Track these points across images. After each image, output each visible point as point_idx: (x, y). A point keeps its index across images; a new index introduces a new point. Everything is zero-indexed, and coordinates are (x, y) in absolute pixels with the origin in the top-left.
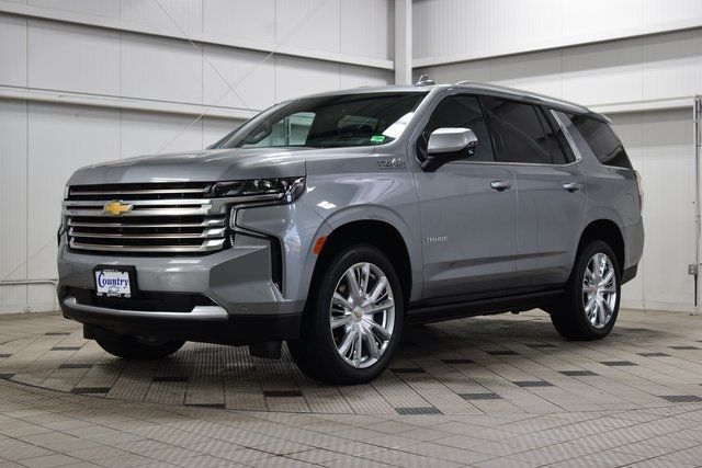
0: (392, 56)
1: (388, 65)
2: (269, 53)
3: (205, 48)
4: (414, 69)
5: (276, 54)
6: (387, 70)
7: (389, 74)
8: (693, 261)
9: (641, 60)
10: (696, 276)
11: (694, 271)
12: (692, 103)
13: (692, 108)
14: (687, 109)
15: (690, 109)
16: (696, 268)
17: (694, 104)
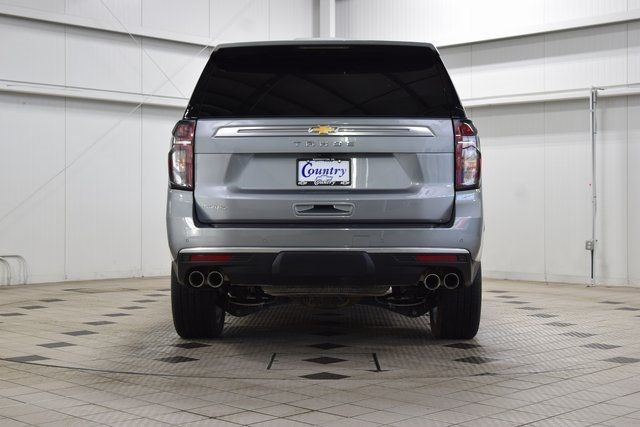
2: (203, 46)
3: (144, 41)
5: (209, 47)
8: (590, 238)
9: (543, 55)
10: (592, 252)
11: (591, 247)
12: (588, 94)
13: (589, 99)
14: (583, 101)
15: (586, 100)
16: (593, 244)
17: (590, 96)
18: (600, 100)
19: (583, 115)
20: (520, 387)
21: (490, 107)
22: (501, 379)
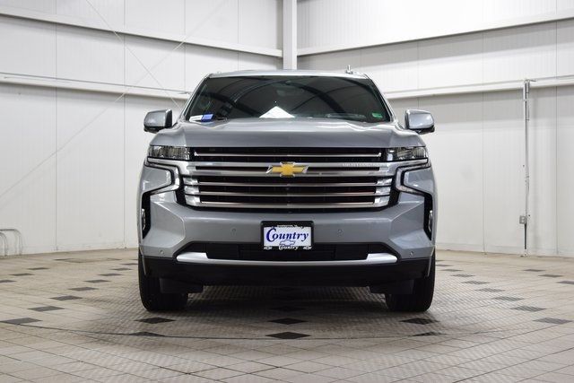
0: (280, 47)
1: (278, 53)
2: (180, 43)
3: (127, 38)
4: (298, 57)
5: (185, 44)
6: (277, 57)
7: (278, 61)
8: (523, 213)
9: (482, 50)
10: (526, 226)
11: (524, 222)
12: (522, 85)
13: (522, 90)
14: (518, 91)
15: (520, 90)
16: (526, 219)
17: (524, 86)
18: (532, 91)
19: (517, 104)
20: (461, 346)
21: (435, 97)
22: (444, 339)
